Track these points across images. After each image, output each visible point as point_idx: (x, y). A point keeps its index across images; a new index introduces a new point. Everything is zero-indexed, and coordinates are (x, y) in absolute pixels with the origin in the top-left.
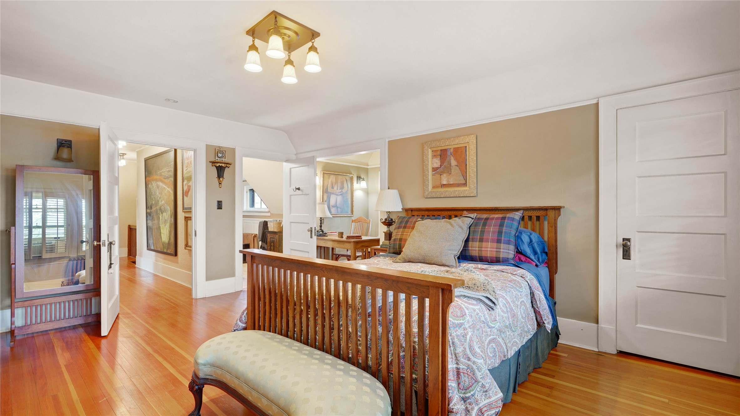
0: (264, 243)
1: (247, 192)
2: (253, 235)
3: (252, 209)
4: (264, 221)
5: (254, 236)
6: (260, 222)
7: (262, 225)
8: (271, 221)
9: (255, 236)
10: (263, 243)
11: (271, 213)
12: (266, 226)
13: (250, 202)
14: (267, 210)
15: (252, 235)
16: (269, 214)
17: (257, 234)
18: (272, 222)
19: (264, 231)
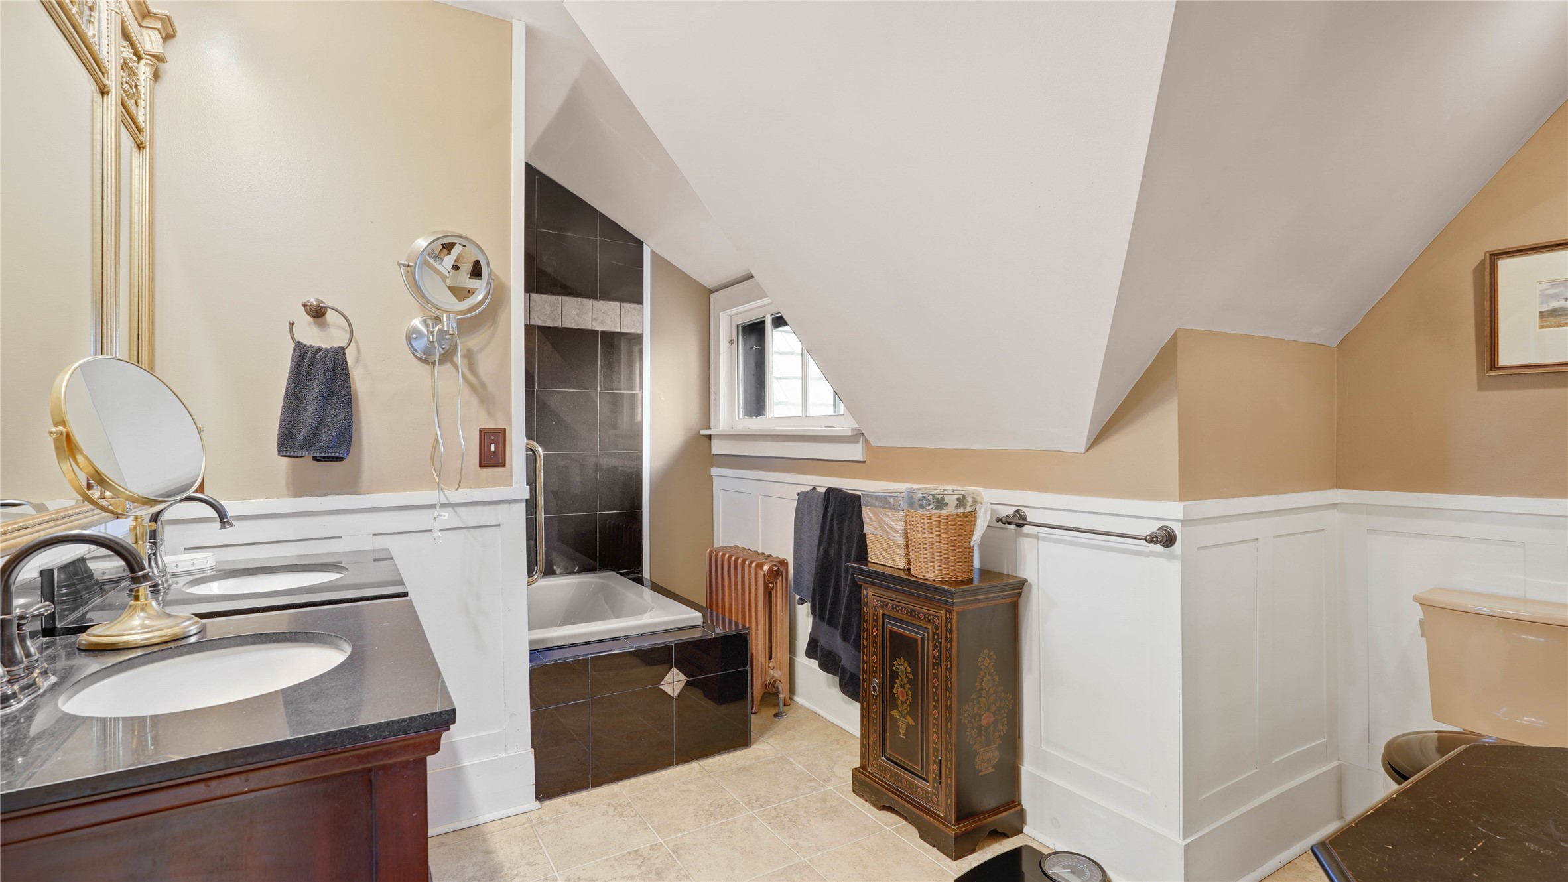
0: (830, 623)
1: (731, 342)
2: (766, 568)
3: (755, 424)
4: (830, 490)
5: (770, 570)
6: (802, 497)
7: (816, 516)
8: (886, 502)
9: (778, 571)
10: (825, 625)
11: (867, 444)
12: (841, 523)
13: (745, 391)
14: (845, 426)
15: (760, 566)
16: (855, 452)
17: (784, 563)
18: (894, 508)
19: (826, 552)
